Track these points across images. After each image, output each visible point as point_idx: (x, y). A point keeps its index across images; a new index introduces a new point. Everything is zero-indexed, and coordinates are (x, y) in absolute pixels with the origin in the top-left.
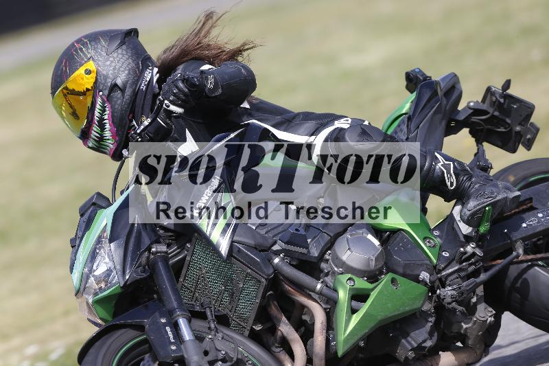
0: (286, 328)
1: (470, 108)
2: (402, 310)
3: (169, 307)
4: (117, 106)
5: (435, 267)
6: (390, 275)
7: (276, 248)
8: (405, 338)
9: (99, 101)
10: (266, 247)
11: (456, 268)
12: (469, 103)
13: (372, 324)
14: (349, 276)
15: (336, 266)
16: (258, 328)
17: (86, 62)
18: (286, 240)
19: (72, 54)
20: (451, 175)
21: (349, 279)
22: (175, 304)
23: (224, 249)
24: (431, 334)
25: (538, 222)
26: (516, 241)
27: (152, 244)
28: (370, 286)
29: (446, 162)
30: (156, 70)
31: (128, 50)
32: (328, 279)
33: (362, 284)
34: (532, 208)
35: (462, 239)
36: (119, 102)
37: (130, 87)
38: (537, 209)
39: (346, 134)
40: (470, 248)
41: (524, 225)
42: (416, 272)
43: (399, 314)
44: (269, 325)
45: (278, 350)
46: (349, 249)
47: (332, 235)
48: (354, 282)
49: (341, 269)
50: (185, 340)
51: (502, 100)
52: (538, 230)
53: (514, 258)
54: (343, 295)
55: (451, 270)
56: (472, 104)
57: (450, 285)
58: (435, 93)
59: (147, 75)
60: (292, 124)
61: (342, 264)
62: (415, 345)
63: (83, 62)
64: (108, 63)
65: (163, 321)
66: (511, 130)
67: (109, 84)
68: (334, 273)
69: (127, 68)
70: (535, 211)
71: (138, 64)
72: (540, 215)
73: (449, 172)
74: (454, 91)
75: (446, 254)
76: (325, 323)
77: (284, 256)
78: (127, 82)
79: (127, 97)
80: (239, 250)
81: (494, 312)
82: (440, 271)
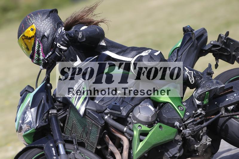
0: (112, 148)
1: (212, 44)
2: (164, 140)
3: (55, 139)
4: (45, 45)
5: (182, 120)
6: (159, 124)
7: (106, 111)
8: (167, 152)
9: (37, 43)
10: (102, 111)
11: (192, 120)
12: (211, 42)
13: (149, 147)
14: (139, 124)
15: (134, 120)
16: (99, 147)
17: (31, 25)
18: (111, 108)
19: (26, 21)
20: (192, 77)
21: (139, 126)
22: (58, 137)
23: (82, 112)
24: (180, 150)
25: (234, 98)
26: (221, 108)
27: (50, 109)
28: (149, 129)
29: (190, 71)
30: (63, 28)
31: (51, 20)
32: (131, 126)
33: (145, 128)
34: (232, 92)
35: (196, 107)
36: (46, 43)
37: (51, 36)
38: (234, 92)
39: (143, 59)
40: (199, 111)
41: (227, 99)
42: (173, 122)
43: (162, 142)
44: (104, 146)
45: (109, 157)
46: (139, 112)
47: (133, 105)
48: (141, 127)
49: (136, 122)
50: (61, 154)
51: (225, 41)
52: (233, 102)
53: (220, 115)
54: (136, 133)
55: (189, 121)
56: (212, 42)
57: (189, 128)
58: (191, 38)
59: (59, 31)
60: (125, 53)
61: (136, 119)
62: (171, 156)
63: (30, 25)
64: (41, 25)
65: (51, 145)
66: (230, 54)
67: (42, 35)
68: (133, 123)
69: (50, 28)
70: (233, 93)
71: (55, 26)
72: (235, 95)
73: (191, 76)
74: (203, 37)
75: (188, 114)
76: (128, 146)
77: (110, 115)
78: (50, 34)
79: (49, 41)
80: (89, 113)
81: (211, 140)
82: (184, 122)
